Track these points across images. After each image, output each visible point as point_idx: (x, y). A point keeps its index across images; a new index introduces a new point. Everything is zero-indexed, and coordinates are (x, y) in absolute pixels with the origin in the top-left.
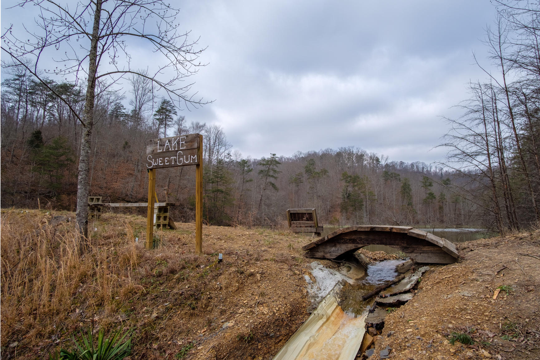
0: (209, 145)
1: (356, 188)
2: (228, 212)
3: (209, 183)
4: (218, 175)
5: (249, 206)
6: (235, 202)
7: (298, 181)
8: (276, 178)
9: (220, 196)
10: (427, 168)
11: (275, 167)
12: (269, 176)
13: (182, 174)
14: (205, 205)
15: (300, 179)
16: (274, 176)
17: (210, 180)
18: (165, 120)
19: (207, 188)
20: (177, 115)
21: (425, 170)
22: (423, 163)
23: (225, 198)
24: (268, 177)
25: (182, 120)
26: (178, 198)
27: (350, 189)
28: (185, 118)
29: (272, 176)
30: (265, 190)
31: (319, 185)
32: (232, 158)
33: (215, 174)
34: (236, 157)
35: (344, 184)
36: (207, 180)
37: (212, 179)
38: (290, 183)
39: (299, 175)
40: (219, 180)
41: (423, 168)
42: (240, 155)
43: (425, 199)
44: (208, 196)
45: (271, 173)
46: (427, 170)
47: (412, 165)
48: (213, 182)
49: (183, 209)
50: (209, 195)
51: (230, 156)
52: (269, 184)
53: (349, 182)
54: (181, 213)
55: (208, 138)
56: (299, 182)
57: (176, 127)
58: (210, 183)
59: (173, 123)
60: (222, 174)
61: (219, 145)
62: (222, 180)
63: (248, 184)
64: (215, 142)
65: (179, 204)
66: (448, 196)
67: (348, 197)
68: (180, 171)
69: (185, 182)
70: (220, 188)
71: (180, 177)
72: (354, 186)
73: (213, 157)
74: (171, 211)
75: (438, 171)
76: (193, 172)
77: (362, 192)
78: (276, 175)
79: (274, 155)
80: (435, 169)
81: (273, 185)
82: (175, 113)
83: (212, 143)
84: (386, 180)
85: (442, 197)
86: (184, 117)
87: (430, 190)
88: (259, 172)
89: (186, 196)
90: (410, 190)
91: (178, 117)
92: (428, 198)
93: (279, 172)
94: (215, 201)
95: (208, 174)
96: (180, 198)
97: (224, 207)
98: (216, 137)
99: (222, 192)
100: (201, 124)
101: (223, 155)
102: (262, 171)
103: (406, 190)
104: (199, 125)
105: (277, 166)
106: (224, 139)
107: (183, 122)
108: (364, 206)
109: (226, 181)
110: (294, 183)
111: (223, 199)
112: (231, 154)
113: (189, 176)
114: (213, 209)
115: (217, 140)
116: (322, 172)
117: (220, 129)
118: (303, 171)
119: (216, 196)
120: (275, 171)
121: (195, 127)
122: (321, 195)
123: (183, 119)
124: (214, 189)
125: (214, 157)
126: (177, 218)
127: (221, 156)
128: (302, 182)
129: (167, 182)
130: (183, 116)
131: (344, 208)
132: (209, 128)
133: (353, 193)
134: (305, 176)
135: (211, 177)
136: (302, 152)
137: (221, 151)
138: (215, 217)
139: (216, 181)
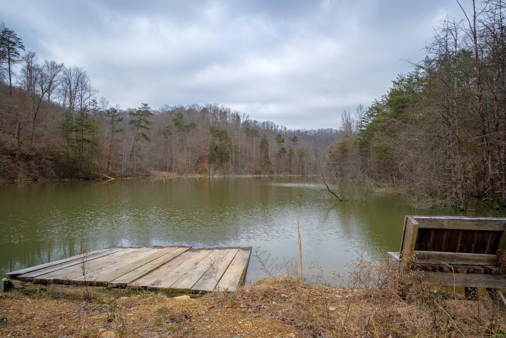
0: (70, 89)
1: (223, 142)
2: (97, 163)
3: (72, 131)
4: (83, 122)
5: (120, 157)
6: (104, 153)
7: (166, 133)
8: (148, 129)
9: (87, 146)
10: (275, 127)
11: (146, 118)
12: (141, 126)
13: (36, 120)
14: (68, 155)
15: (169, 131)
16: (146, 127)
17: (72, 128)
18: (9, 54)
19: (69, 137)
20: (24, 50)
21: (273, 128)
22: (272, 123)
23: (92, 148)
24: (140, 128)
25: (32, 57)
26: (33, 146)
27: (217, 142)
28: (35, 55)
29: (144, 127)
30: (137, 140)
31: (188, 138)
32: (98, 105)
33: (80, 122)
34: (103, 104)
35: (211, 137)
36: (69, 128)
37: (75, 127)
38: (158, 135)
39: (168, 128)
40: (84, 129)
41: (272, 127)
42: (108, 103)
43: (279, 153)
44: (71, 146)
45: (143, 124)
46: (275, 129)
47: (263, 123)
48: (77, 131)
49: (41, 159)
50: (73, 144)
51: (96, 103)
52: (141, 135)
53: (216, 136)
54: (38, 164)
55: (68, 81)
56: (169, 134)
57: (25, 64)
58: (74, 131)
59: (20, 59)
60: (87, 122)
61: (82, 90)
62: (88, 128)
63: (117, 134)
64: (77, 86)
65: (34, 154)
66: (295, 151)
67: (215, 149)
68: (34, 116)
69: (41, 129)
70: (86, 137)
71: (34, 124)
72: (221, 140)
73: (75, 103)
74: (25, 162)
75: (283, 130)
76: (51, 118)
77: (228, 146)
78: (148, 126)
79: (146, 105)
80: (280, 128)
81: (144, 136)
82: (22, 47)
83: (73, 87)
84: (248, 135)
85: (291, 151)
86: (35, 53)
87: (282, 145)
88: (129, 122)
89: (43, 145)
90: (268, 145)
91: (27, 53)
92: (281, 152)
93: (150, 123)
94: (81, 151)
95: (70, 122)
96: (35, 147)
97: (92, 158)
98: (78, 80)
99: (89, 141)
100: (58, 63)
101: (88, 101)
102: (132, 122)
103: (264, 144)
104: (55, 65)
105: (149, 117)
106: (88, 83)
107: (33, 59)
108: (230, 158)
109: (92, 129)
110: (162, 135)
111: (90, 149)
112: (97, 101)
113: (46, 123)
114: (79, 160)
115: (80, 84)
116: (191, 125)
117: (83, 72)
118: (172, 124)
119: (81, 146)
120: (147, 122)
121: (50, 66)
122: (190, 147)
123: (34, 56)
124: (79, 139)
125: (77, 102)
126: (33, 170)
127: (85, 102)
128: (171, 134)
129: (16, 128)
130: (33, 51)
131: (211, 160)
132: (68, 68)
133: (220, 147)
134: (175, 129)
135: (75, 124)
136: (169, 106)
137: (85, 96)
138: (81, 168)
139: (81, 129)
